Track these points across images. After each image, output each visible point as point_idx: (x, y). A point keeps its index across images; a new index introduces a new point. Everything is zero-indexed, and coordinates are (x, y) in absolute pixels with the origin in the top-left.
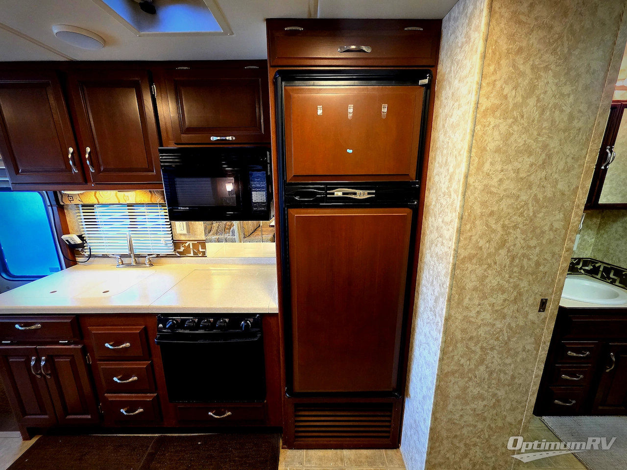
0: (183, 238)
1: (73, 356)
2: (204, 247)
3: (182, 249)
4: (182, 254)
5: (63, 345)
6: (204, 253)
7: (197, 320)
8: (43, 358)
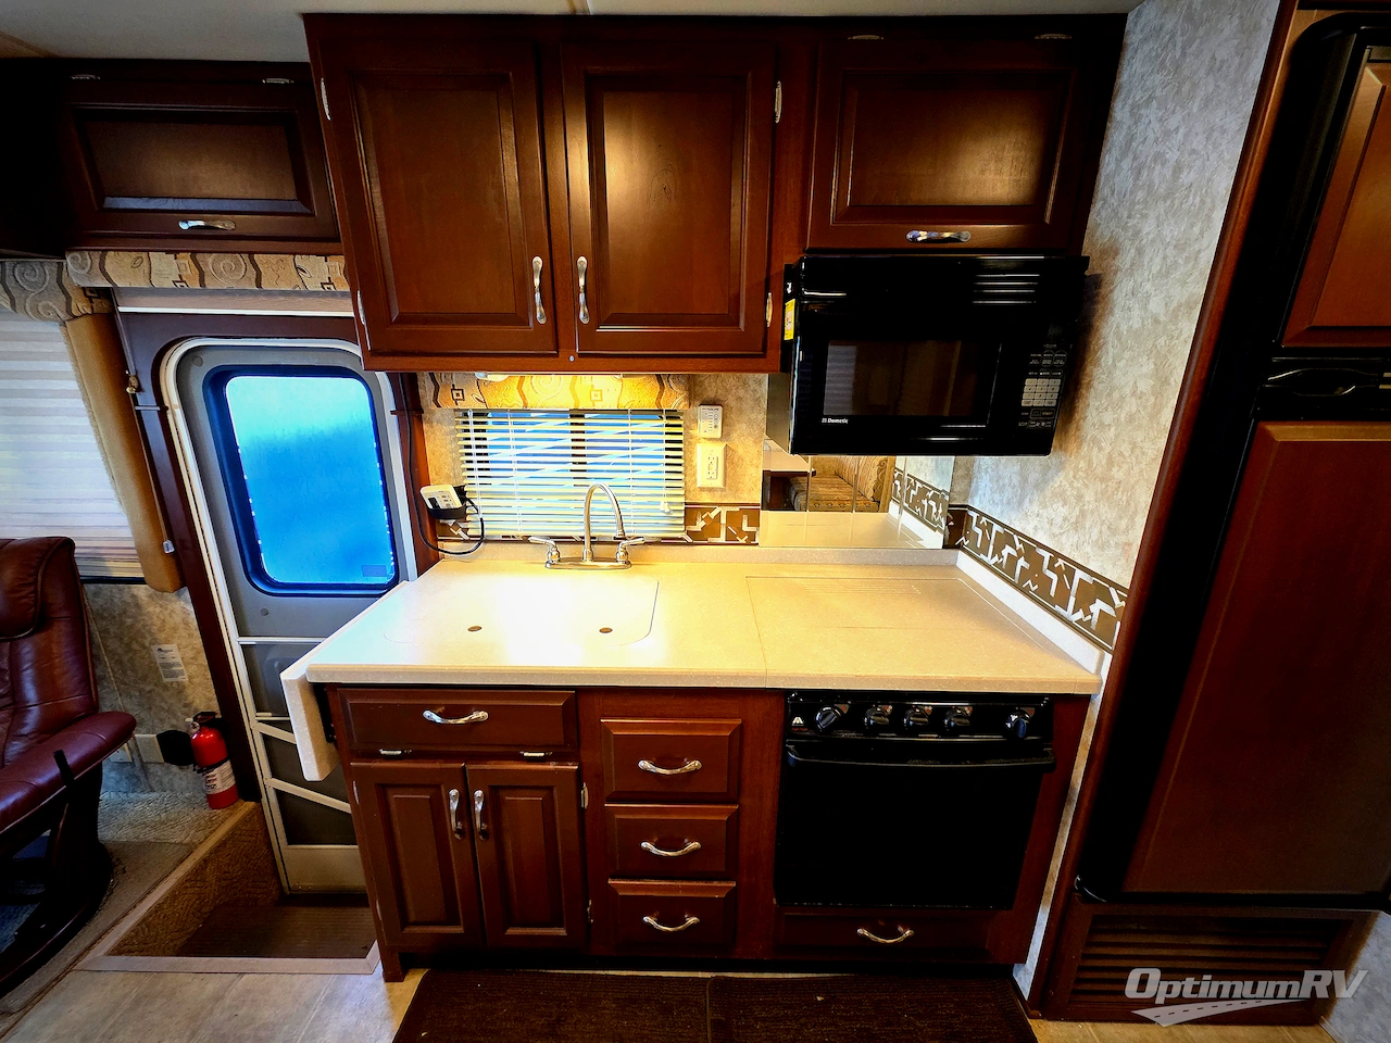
0: (705, 498)
1: (550, 789)
2: (755, 522)
3: (700, 525)
4: (698, 539)
6: (752, 536)
7: (891, 707)
8: (479, 793)
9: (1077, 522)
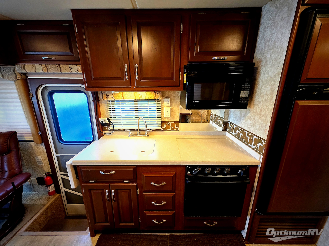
0: (166, 120)
1: (130, 190)
2: (178, 125)
3: (165, 126)
5: (126, 183)
7: (211, 169)
8: (113, 191)
9: (254, 124)
